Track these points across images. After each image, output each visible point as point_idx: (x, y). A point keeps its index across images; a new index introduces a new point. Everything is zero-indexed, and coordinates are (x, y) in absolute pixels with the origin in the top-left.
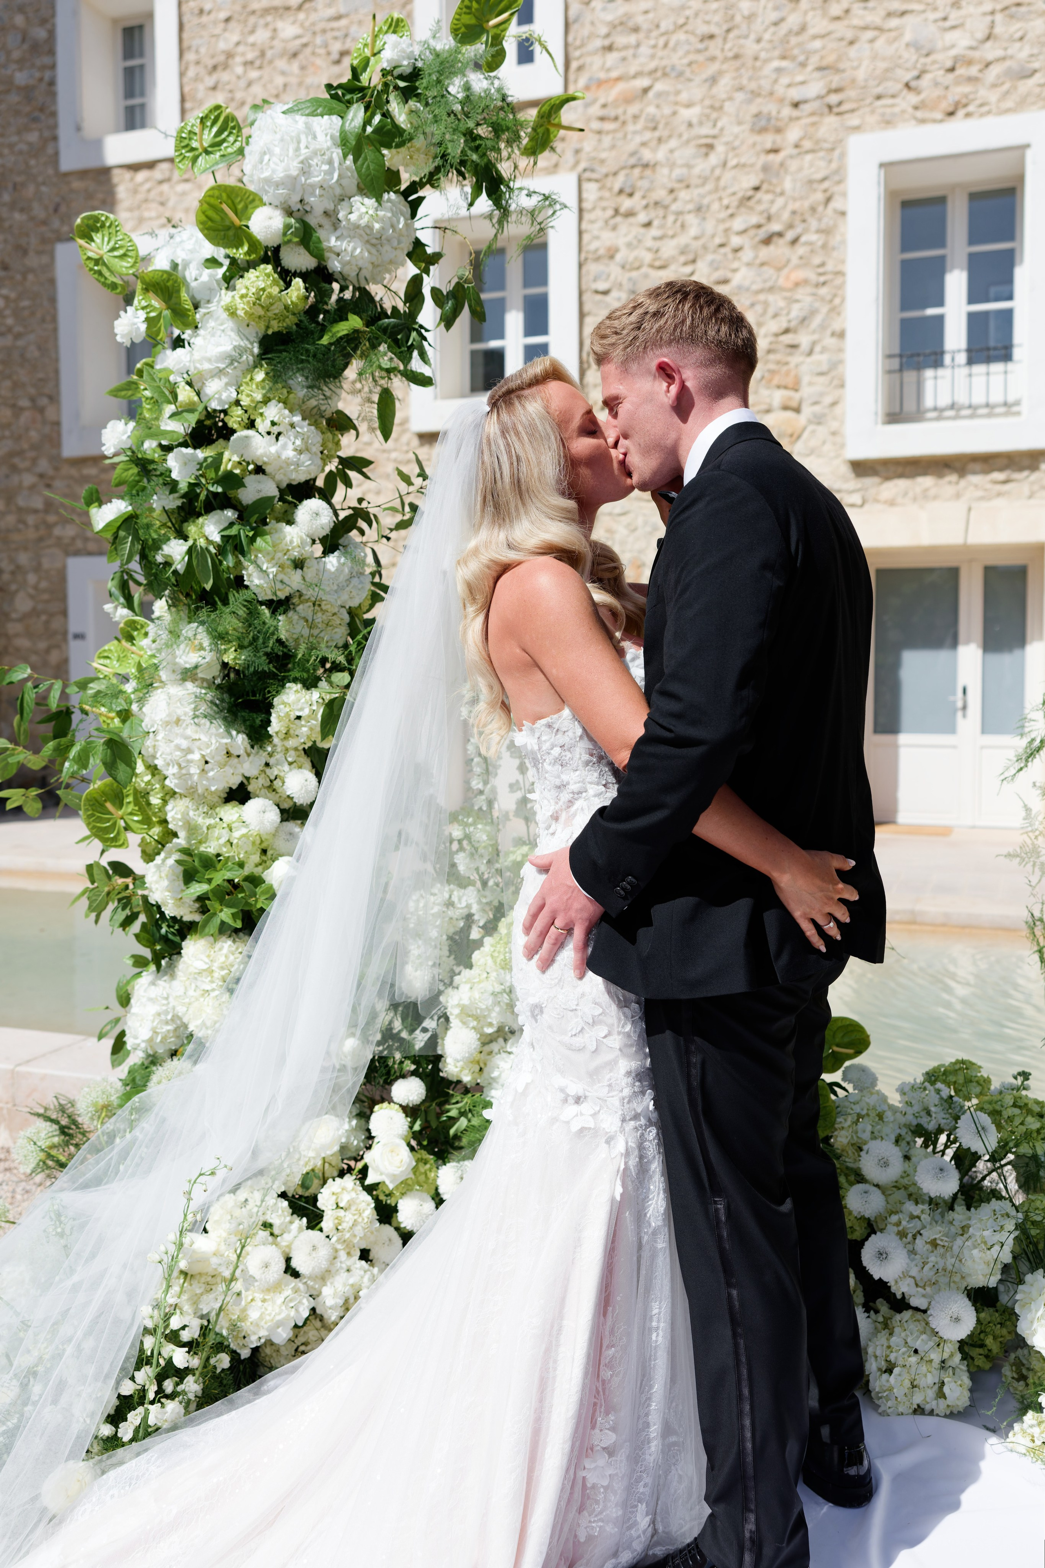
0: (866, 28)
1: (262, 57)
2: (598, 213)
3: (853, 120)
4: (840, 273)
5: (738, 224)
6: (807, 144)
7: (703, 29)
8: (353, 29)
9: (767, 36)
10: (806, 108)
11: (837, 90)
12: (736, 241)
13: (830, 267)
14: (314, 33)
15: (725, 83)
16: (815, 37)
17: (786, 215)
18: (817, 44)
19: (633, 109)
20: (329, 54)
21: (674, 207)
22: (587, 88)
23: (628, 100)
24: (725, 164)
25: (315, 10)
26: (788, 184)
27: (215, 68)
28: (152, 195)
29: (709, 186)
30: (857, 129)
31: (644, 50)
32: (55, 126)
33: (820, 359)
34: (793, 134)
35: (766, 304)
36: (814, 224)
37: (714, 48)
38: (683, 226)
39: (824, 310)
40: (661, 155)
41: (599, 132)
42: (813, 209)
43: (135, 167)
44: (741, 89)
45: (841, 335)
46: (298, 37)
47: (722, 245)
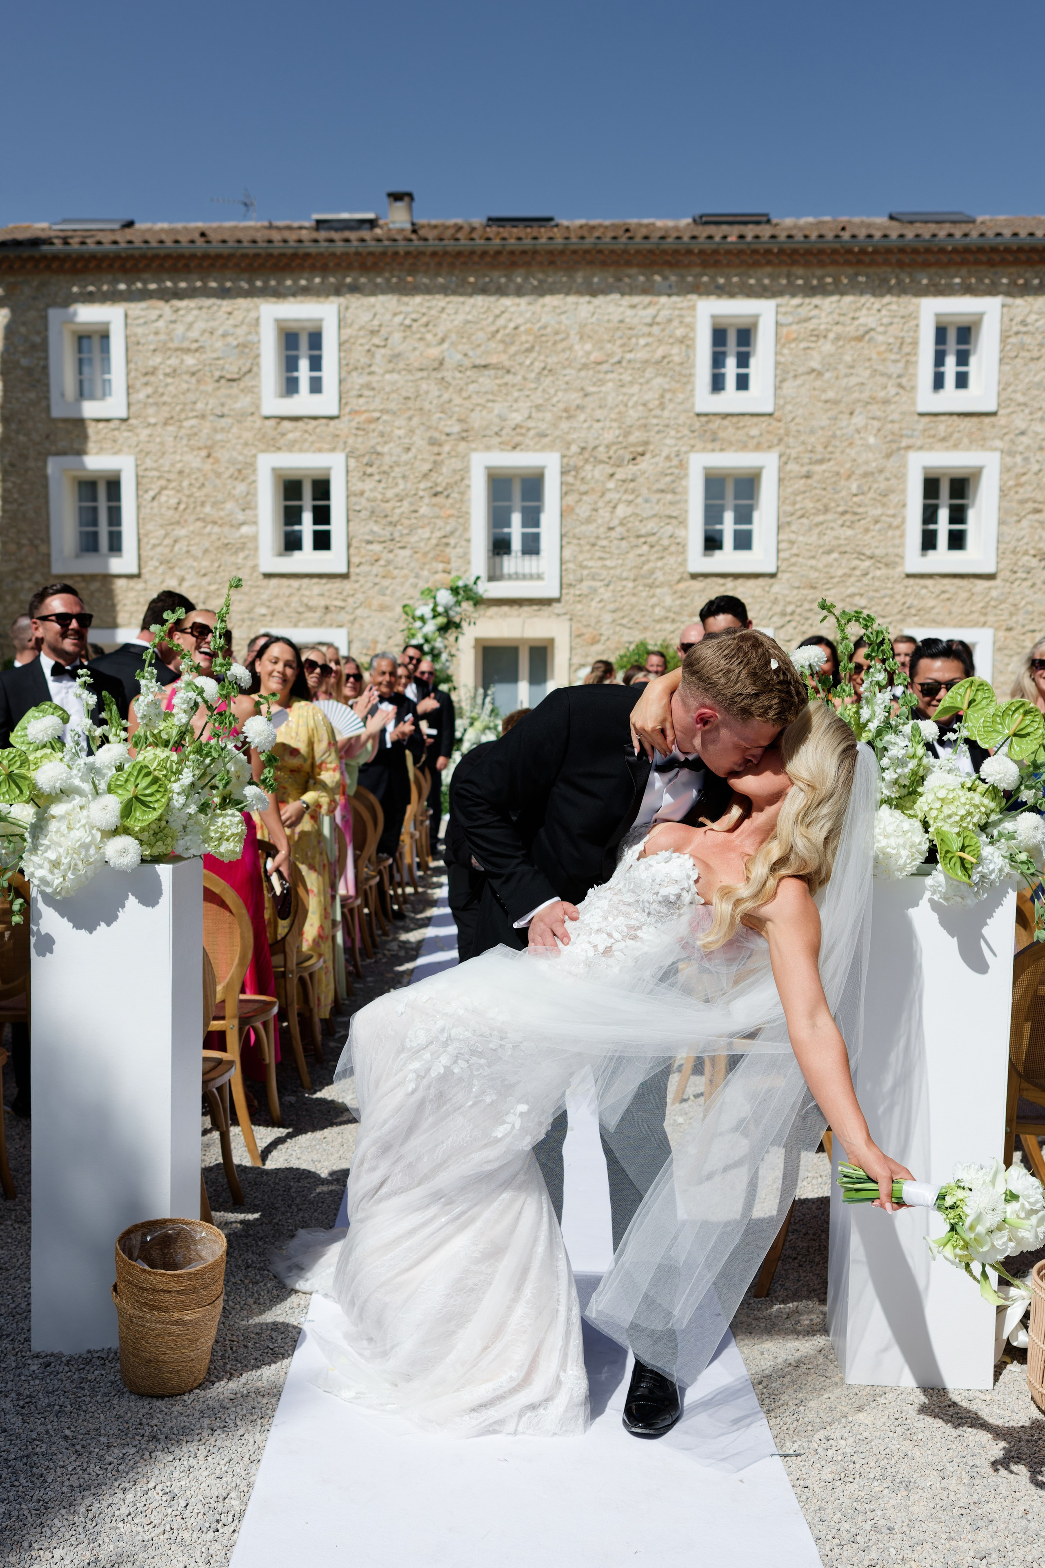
0: (478, 405)
1: (174, 373)
2: (355, 474)
3: (473, 446)
4: (468, 513)
5: (422, 486)
6: (453, 453)
7: (405, 394)
8: (227, 366)
9: (435, 402)
10: (453, 437)
11: (466, 431)
12: (421, 493)
13: (464, 509)
14: (205, 365)
15: (415, 421)
16: (456, 405)
17: (444, 485)
18: (457, 409)
19: (372, 426)
20: (212, 376)
21: (393, 474)
22: (350, 413)
23: (370, 421)
24: (415, 457)
25: (205, 352)
26: (444, 470)
27: (146, 374)
28: (109, 436)
29: (409, 467)
30: (475, 450)
31: (378, 400)
32: (48, 391)
33: (459, 550)
34: (447, 448)
35: (435, 524)
36: (456, 489)
37: (410, 404)
38: (397, 484)
39: (461, 529)
40: (385, 449)
41: (356, 435)
42: (456, 483)
43: (98, 420)
44: (423, 424)
45: (468, 541)
46: (195, 365)
47: (415, 495)
